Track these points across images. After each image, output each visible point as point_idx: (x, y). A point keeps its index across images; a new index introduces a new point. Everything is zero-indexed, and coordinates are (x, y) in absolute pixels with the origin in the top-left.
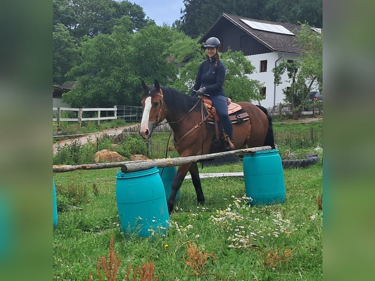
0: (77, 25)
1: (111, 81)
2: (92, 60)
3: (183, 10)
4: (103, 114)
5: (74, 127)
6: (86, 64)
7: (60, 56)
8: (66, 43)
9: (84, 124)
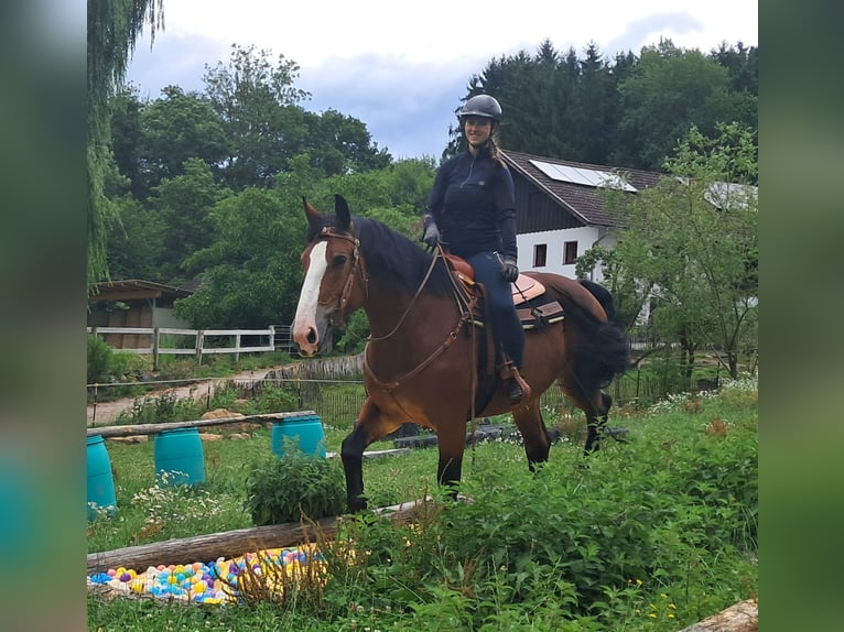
0: (234, 159)
1: (267, 278)
2: (232, 238)
3: (453, 129)
4: (246, 341)
5: (185, 366)
6: (221, 244)
7: (190, 222)
8: (205, 197)
9: (207, 359)
